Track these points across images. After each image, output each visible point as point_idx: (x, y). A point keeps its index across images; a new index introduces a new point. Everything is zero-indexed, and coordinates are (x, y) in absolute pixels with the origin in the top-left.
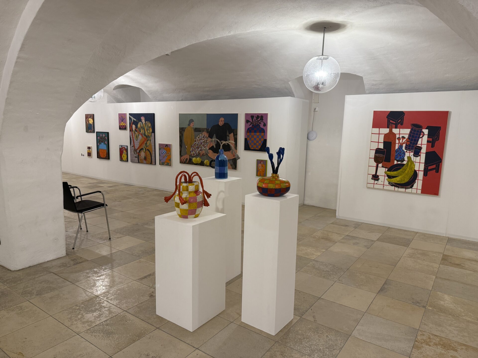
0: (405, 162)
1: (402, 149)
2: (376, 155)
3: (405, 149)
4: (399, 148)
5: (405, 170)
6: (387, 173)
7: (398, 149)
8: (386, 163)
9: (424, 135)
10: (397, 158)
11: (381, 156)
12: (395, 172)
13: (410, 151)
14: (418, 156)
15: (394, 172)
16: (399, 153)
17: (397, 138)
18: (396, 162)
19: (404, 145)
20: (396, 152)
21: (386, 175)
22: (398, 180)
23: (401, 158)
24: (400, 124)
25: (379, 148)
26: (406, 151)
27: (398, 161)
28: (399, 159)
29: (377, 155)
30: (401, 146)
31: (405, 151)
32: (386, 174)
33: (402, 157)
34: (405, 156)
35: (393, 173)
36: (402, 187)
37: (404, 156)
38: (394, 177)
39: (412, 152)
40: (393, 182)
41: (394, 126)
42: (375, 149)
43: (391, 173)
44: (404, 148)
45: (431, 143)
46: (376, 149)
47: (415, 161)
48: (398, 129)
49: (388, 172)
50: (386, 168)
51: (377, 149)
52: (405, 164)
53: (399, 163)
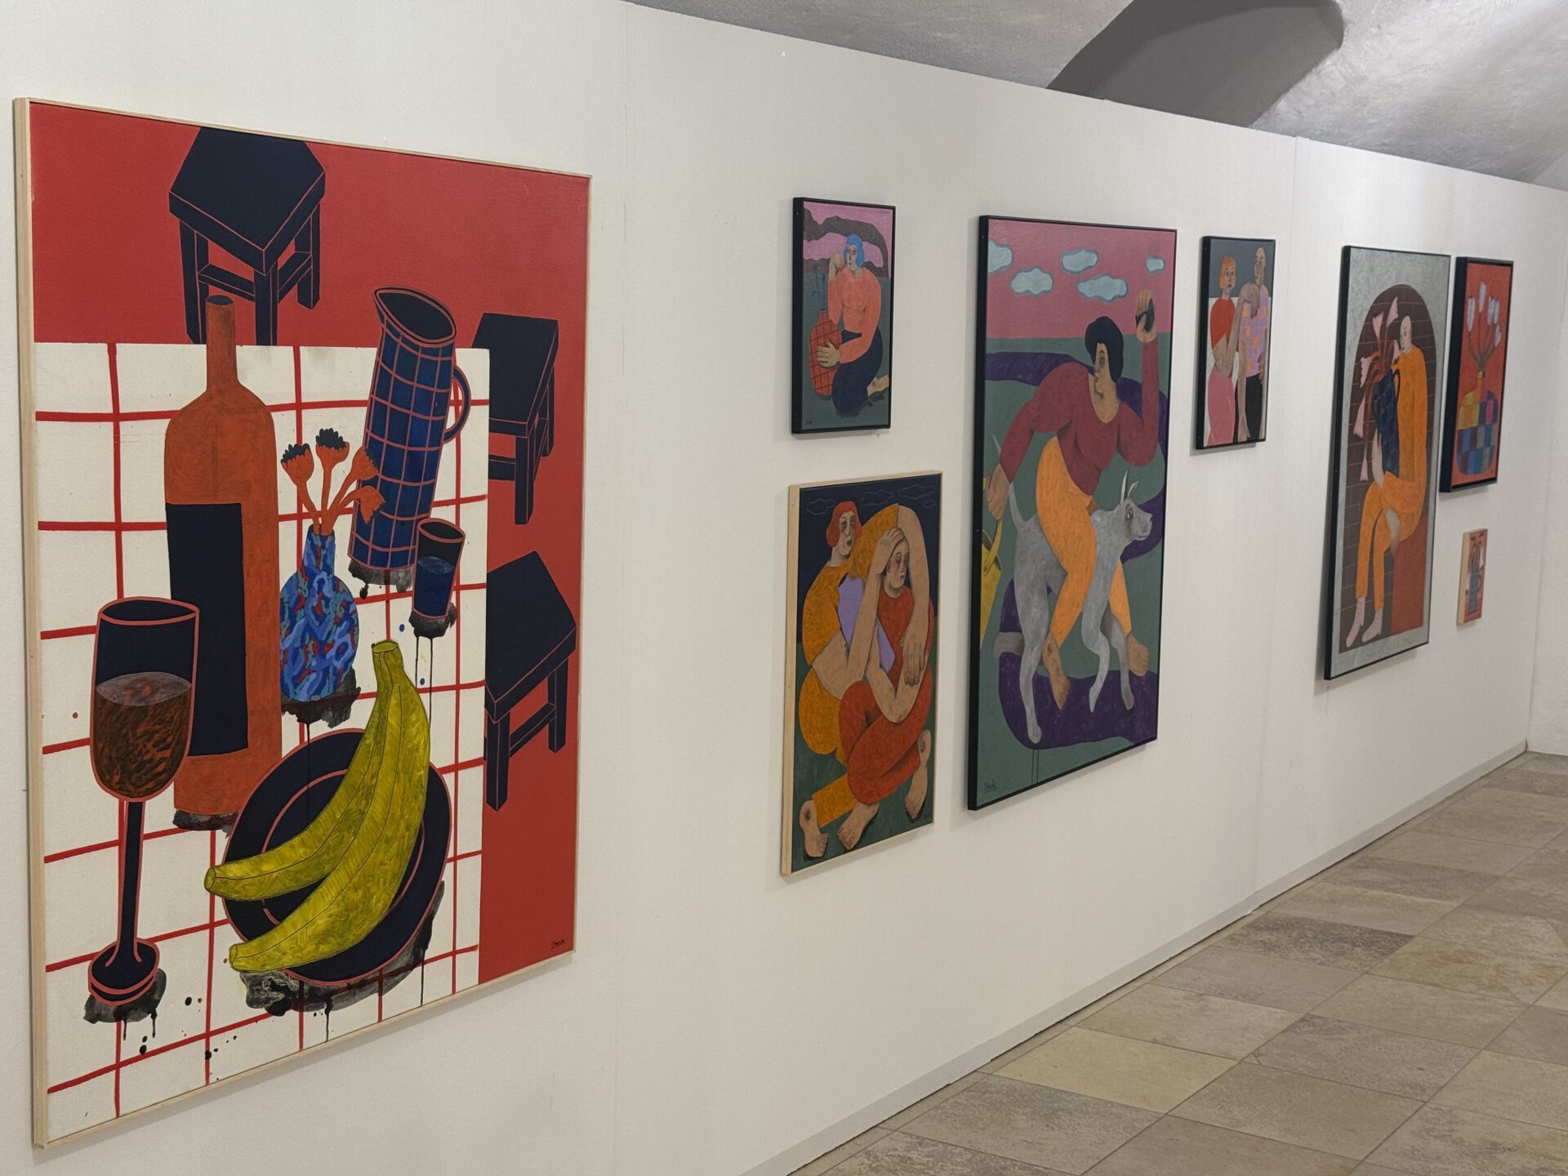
0: (360, 715)
1: (329, 569)
2: (105, 688)
3: (355, 571)
4: (305, 570)
5: (369, 795)
6: (226, 880)
7: (303, 583)
8: (208, 762)
9: (468, 403)
10: (297, 681)
11: (159, 698)
12: (296, 840)
13: (387, 583)
14: (441, 620)
15: (284, 849)
16: (308, 628)
17: (281, 450)
18: (291, 735)
19: (343, 528)
20: (287, 622)
21: (221, 913)
22: (322, 922)
23: (326, 671)
24: (294, 291)
25: (130, 593)
26: (362, 584)
27: (306, 715)
28: (318, 692)
29: (118, 688)
30: (318, 542)
31: (355, 586)
32: (219, 901)
33: (338, 664)
34: (355, 646)
35: (283, 858)
36: (353, 981)
37: (349, 651)
38: (286, 904)
39: (402, 593)
40: (289, 961)
41: (245, 310)
42: (93, 621)
43: (266, 868)
44: (342, 564)
45: (514, 482)
46: (102, 622)
47: (427, 685)
48: (284, 353)
49: (236, 869)
50: (212, 825)
51: (109, 610)
52: (363, 726)
53: (319, 728)
